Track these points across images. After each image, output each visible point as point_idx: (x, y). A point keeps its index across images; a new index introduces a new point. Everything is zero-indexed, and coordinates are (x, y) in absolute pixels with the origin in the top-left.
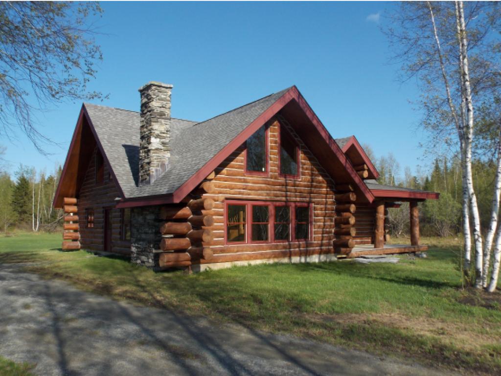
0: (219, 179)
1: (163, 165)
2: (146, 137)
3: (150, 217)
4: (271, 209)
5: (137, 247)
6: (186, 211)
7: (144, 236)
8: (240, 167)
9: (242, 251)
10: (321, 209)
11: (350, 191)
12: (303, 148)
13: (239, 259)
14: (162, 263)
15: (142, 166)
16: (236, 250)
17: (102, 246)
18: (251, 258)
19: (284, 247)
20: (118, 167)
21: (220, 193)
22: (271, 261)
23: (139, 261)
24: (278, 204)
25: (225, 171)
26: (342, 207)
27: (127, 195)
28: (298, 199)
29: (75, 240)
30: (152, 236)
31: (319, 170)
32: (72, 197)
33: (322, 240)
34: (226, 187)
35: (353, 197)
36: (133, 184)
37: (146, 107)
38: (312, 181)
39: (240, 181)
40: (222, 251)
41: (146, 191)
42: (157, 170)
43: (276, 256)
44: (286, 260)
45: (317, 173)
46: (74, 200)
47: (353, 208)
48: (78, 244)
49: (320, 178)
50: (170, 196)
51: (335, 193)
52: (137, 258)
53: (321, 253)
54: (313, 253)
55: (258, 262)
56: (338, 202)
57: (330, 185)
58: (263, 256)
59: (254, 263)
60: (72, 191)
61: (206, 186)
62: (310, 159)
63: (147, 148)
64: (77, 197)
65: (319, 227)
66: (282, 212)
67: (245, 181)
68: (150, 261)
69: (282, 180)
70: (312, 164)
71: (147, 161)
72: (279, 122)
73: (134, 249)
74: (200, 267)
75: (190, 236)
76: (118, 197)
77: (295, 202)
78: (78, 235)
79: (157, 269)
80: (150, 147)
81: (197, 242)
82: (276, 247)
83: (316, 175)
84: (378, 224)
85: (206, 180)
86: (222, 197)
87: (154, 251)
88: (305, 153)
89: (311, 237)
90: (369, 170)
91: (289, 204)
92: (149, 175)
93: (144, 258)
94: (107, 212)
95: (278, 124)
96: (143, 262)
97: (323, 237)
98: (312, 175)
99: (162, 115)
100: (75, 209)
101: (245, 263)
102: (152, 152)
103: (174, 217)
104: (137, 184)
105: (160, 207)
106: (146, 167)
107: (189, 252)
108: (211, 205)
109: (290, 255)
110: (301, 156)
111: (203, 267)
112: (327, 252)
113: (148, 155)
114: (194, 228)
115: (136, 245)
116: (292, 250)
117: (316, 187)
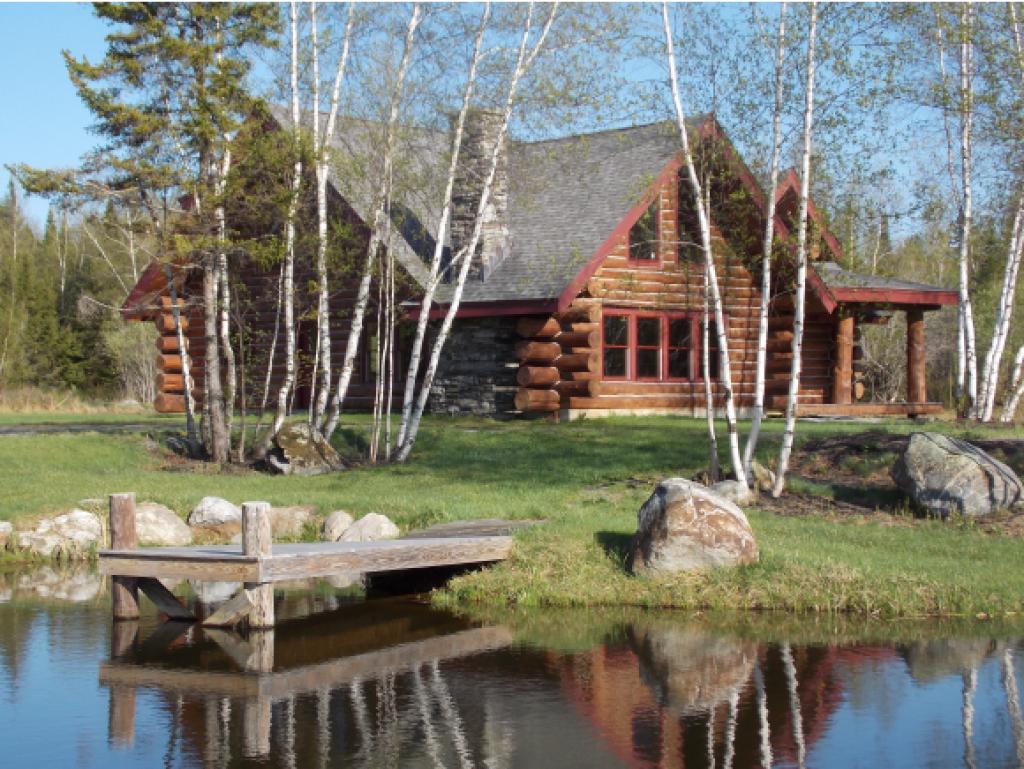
1: (498, 250)
3: (484, 335)
4: (664, 325)
6: (552, 325)
8: (621, 254)
9: (624, 392)
10: (741, 325)
13: (619, 404)
16: (616, 389)
18: (636, 404)
19: (683, 390)
21: (600, 296)
23: (454, 409)
24: (675, 315)
26: (781, 321)
30: (489, 366)
31: (739, 254)
33: (742, 381)
38: (729, 274)
39: (620, 275)
42: (491, 258)
43: (671, 404)
44: (686, 412)
45: (735, 258)
49: (741, 268)
50: (549, 302)
52: (450, 404)
53: (740, 404)
55: (646, 412)
58: (652, 404)
59: (639, 412)
62: (726, 234)
63: (471, 219)
65: (737, 357)
66: (679, 327)
67: (629, 276)
69: (679, 273)
74: (567, 414)
75: (558, 364)
77: (700, 312)
81: (568, 372)
82: (672, 390)
83: (736, 263)
84: (841, 356)
86: (600, 302)
87: (495, 388)
91: (691, 315)
93: (467, 402)
96: (467, 409)
97: (744, 375)
98: (727, 262)
101: (627, 412)
103: (539, 334)
107: (558, 388)
109: (691, 404)
111: (573, 414)
112: (750, 402)
114: (563, 352)
115: (447, 382)
116: (696, 395)
117: (733, 284)
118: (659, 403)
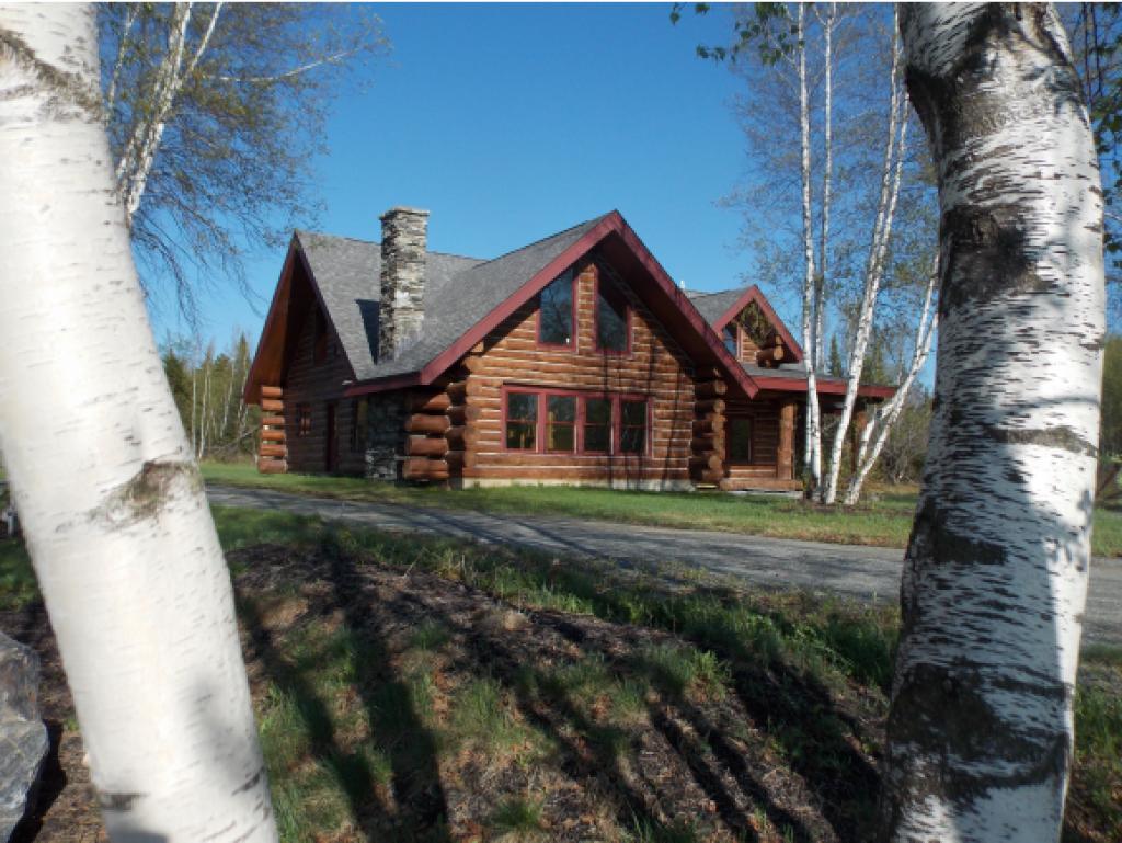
0: (496, 354)
1: (412, 333)
2: (388, 290)
3: (393, 409)
4: (579, 404)
5: (374, 455)
6: (442, 400)
7: (383, 437)
8: (529, 337)
9: (529, 464)
10: (667, 407)
11: (716, 378)
12: (637, 306)
13: (524, 475)
14: (406, 474)
15: (383, 333)
16: (518, 460)
17: (322, 464)
18: (542, 475)
19: (599, 463)
20: (348, 335)
21: (496, 374)
22: (577, 483)
23: (376, 475)
24: (591, 395)
25: (504, 342)
26: (704, 403)
27: (360, 376)
28: (625, 388)
29: (279, 457)
30: (394, 437)
31: (664, 344)
32: (274, 385)
33: (668, 456)
34: (505, 366)
35: (721, 389)
36: (370, 360)
37: (389, 244)
38: (653, 360)
39: (527, 357)
40: (497, 461)
41: (386, 370)
42: (403, 340)
43: (585, 475)
44: (603, 483)
45: (661, 347)
46: (278, 391)
47: (720, 405)
48: (284, 464)
49: (668, 357)
50: (416, 375)
51: (695, 381)
52: (374, 471)
53: (664, 476)
54: (652, 476)
55: (555, 482)
56: (699, 395)
57: (685, 367)
58: (562, 474)
59: (547, 482)
60: (275, 375)
61: (470, 362)
62: (650, 326)
63: (389, 306)
64: (283, 385)
65: (665, 435)
66: (599, 406)
67: (537, 358)
68: (392, 472)
69: (597, 358)
70: (653, 334)
71: (389, 325)
72: (598, 266)
73: (369, 458)
74: (461, 483)
75: (448, 436)
76: (348, 379)
77: (621, 392)
78: (284, 449)
79: (402, 481)
80: (394, 305)
81: (458, 444)
82: (587, 463)
83: (660, 352)
84: (782, 437)
85: (469, 353)
86: (498, 380)
87: (397, 457)
88: (641, 315)
89: (650, 450)
90: (784, 346)
91: (611, 395)
92: (391, 346)
93: (383, 470)
94: (331, 408)
95: (595, 269)
96: (382, 475)
97: (669, 452)
98: (653, 350)
99: (412, 256)
100: (279, 405)
101: (535, 482)
102: (396, 312)
103: (425, 407)
104: (375, 361)
105: (405, 391)
106: (388, 335)
107: (447, 458)
108: (477, 390)
109: (610, 476)
110: (634, 318)
111: (467, 483)
112: (676, 476)
113: (391, 316)
114: (453, 424)
115: (373, 451)
116: (614, 468)
117: (660, 370)
118: (570, 474)
